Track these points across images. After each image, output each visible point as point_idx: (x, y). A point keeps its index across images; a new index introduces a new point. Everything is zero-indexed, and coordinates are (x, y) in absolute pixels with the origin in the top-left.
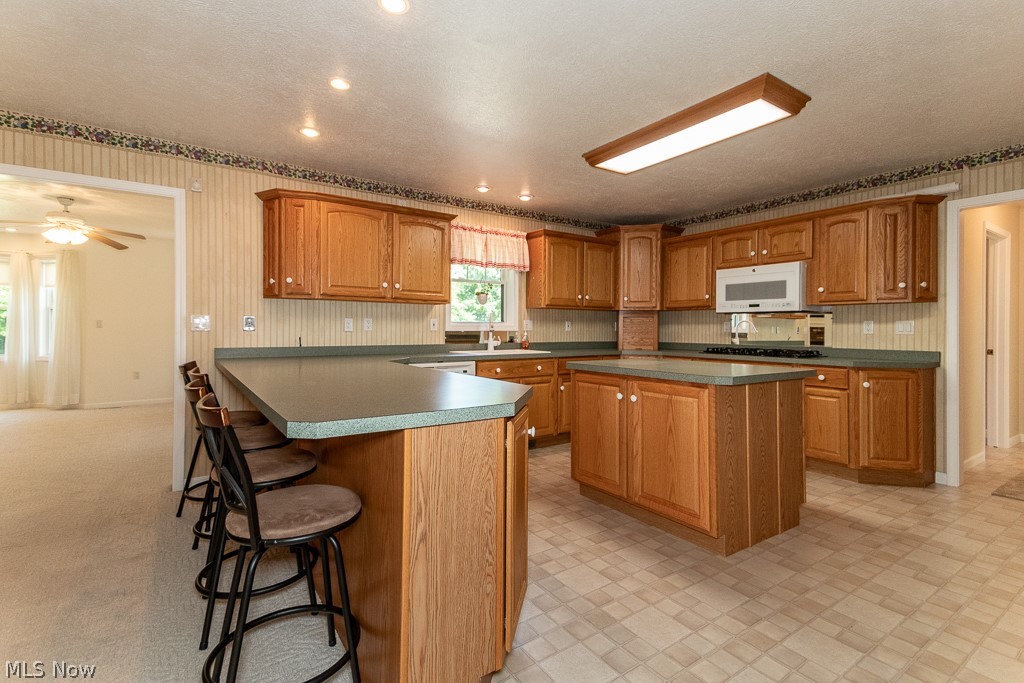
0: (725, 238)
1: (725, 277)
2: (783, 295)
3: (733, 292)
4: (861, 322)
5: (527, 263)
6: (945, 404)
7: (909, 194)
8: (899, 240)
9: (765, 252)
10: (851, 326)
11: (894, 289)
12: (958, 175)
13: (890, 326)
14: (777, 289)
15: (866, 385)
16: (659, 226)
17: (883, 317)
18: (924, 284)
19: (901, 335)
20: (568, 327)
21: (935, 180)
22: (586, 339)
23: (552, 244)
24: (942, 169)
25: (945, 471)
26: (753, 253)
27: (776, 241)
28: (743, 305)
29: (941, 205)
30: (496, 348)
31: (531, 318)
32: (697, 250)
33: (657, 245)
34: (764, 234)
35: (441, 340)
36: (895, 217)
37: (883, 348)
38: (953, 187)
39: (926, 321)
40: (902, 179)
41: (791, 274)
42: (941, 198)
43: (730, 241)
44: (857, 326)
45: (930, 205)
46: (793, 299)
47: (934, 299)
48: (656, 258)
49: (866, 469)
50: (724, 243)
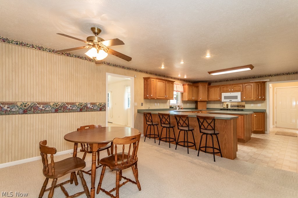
0: (224, 86)
1: (224, 95)
2: (237, 98)
3: (226, 98)
4: (251, 104)
5: (183, 91)
6: (267, 119)
7: (260, 81)
8: (259, 89)
9: (232, 90)
10: (249, 105)
11: (258, 98)
12: (269, 78)
13: (256, 105)
14: (236, 97)
15: (255, 115)
16: (208, 83)
17: (255, 103)
18: (263, 97)
19: (259, 106)
20: (188, 105)
21: (264, 78)
22: (191, 107)
23: (189, 87)
24: (266, 76)
25: (267, 131)
26: (230, 90)
27: (235, 88)
28: (228, 100)
29: (266, 83)
30: (178, 109)
31: (182, 103)
32: (216, 89)
33: (207, 86)
34: (232, 87)
35: (169, 108)
36: (258, 85)
37: (255, 109)
38: (268, 80)
39: (263, 104)
40: (258, 77)
41: (238, 94)
42: (266, 82)
43: (225, 87)
44: (250, 105)
45: (264, 83)
46: (239, 99)
47: (265, 100)
48: (207, 90)
49: (255, 131)
50: (223, 88)
